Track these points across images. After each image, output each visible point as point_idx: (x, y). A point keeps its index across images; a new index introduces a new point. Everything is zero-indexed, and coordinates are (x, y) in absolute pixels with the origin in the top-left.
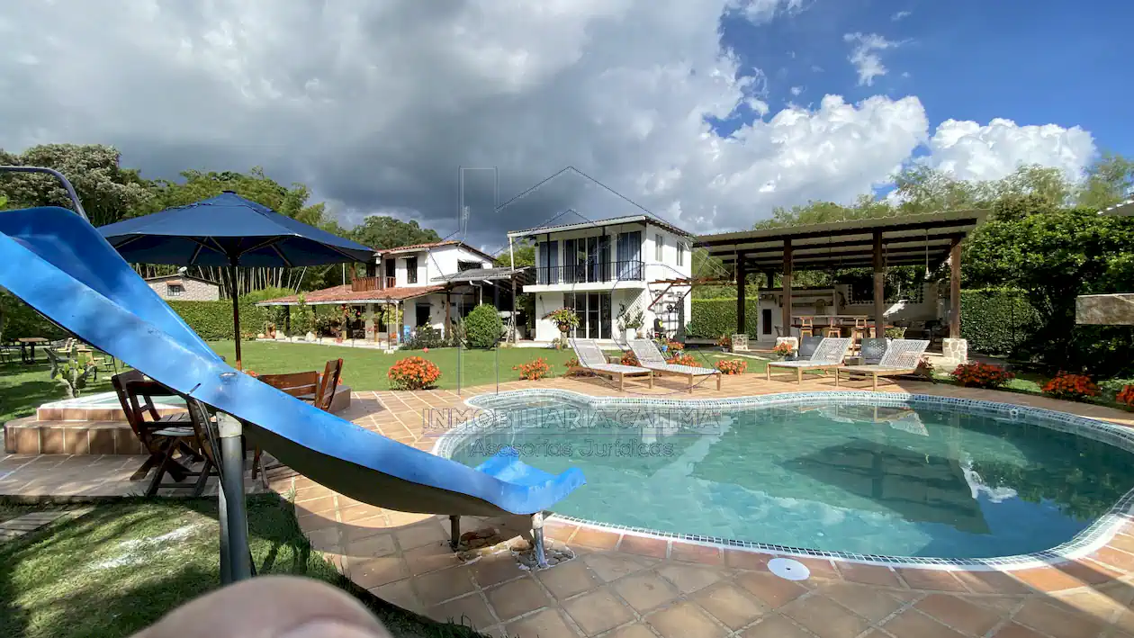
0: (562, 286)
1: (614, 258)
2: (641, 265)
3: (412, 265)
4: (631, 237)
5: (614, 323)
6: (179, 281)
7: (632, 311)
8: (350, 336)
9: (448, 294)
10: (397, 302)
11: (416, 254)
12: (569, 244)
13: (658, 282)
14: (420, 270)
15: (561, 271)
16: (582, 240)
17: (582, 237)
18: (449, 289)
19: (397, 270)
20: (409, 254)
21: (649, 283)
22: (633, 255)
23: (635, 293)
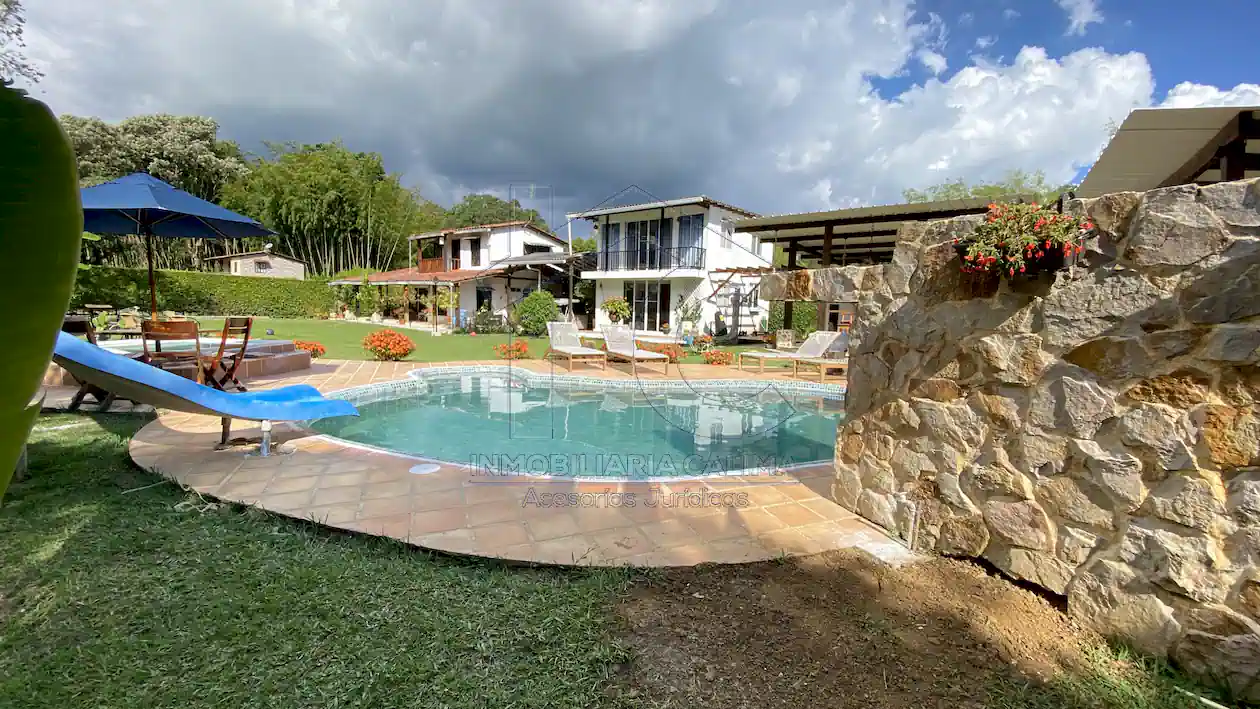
0: (623, 273)
1: (675, 243)
2: (702, 251)
3: (476, 245)
4: (693, 223)
5: (672, 316)
6: (265, 258)
7: (690, 301)
8: (413, 318)
9: (509, 278)
10: (452, 284)
11: (479, 234)
12: (631, 226)
13: (719, 271)
14: (483, 252)
15: (622, 257)
16: (644, 223)
17: (644, 220)
18: (510, 275)
19: (462, 252)
20: (473, 234)
21: (710, 272)
22: (694, 241)
23: (696, 282)
